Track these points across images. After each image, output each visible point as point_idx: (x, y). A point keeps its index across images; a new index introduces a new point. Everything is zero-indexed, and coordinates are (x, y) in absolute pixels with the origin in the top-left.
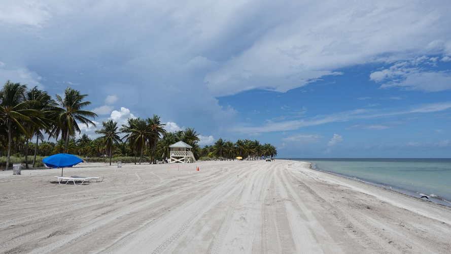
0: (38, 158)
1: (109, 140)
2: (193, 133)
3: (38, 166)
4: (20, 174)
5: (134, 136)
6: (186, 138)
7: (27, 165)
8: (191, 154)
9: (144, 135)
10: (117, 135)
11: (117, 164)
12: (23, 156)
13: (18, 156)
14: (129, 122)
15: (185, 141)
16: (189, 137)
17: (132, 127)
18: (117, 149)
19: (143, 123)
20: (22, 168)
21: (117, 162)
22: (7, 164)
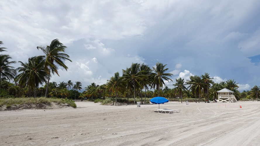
0: (147, 99)
1: (180, 89)
2: (233, 83)
3: (147, 103)
4: (140, 107)
5: (194, 86)
6: (229, 86)
7: (142, 102)
8: (233, 97)
9: (200, 85)
10: (184, 86)
11: (185, 102)
12: (140, 98)
13: (138, 98)
14: (191, 78)
15: (228, 88)
16: (231, 86)
17: (192, 81)
18: (185, 94)
19: (199, 78)
20: (141, 104)
21: (185, 101)
22: (134, 102)
